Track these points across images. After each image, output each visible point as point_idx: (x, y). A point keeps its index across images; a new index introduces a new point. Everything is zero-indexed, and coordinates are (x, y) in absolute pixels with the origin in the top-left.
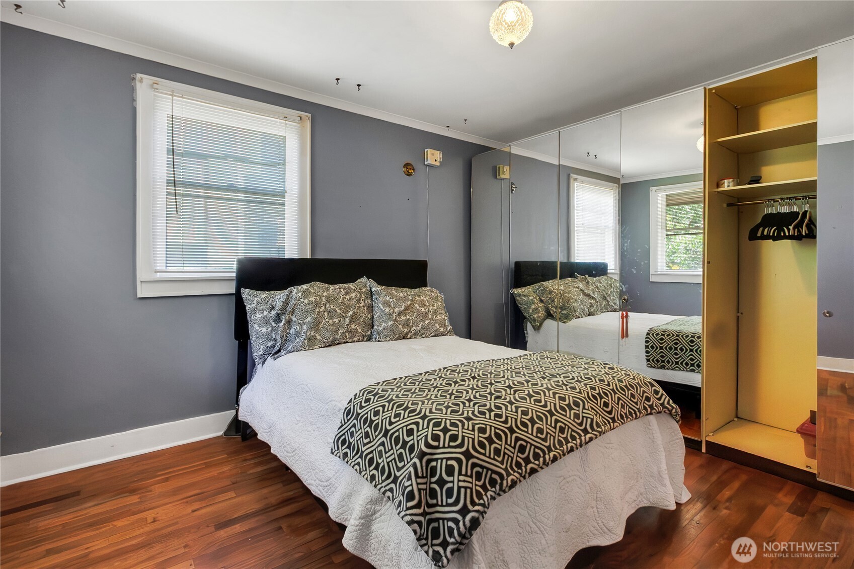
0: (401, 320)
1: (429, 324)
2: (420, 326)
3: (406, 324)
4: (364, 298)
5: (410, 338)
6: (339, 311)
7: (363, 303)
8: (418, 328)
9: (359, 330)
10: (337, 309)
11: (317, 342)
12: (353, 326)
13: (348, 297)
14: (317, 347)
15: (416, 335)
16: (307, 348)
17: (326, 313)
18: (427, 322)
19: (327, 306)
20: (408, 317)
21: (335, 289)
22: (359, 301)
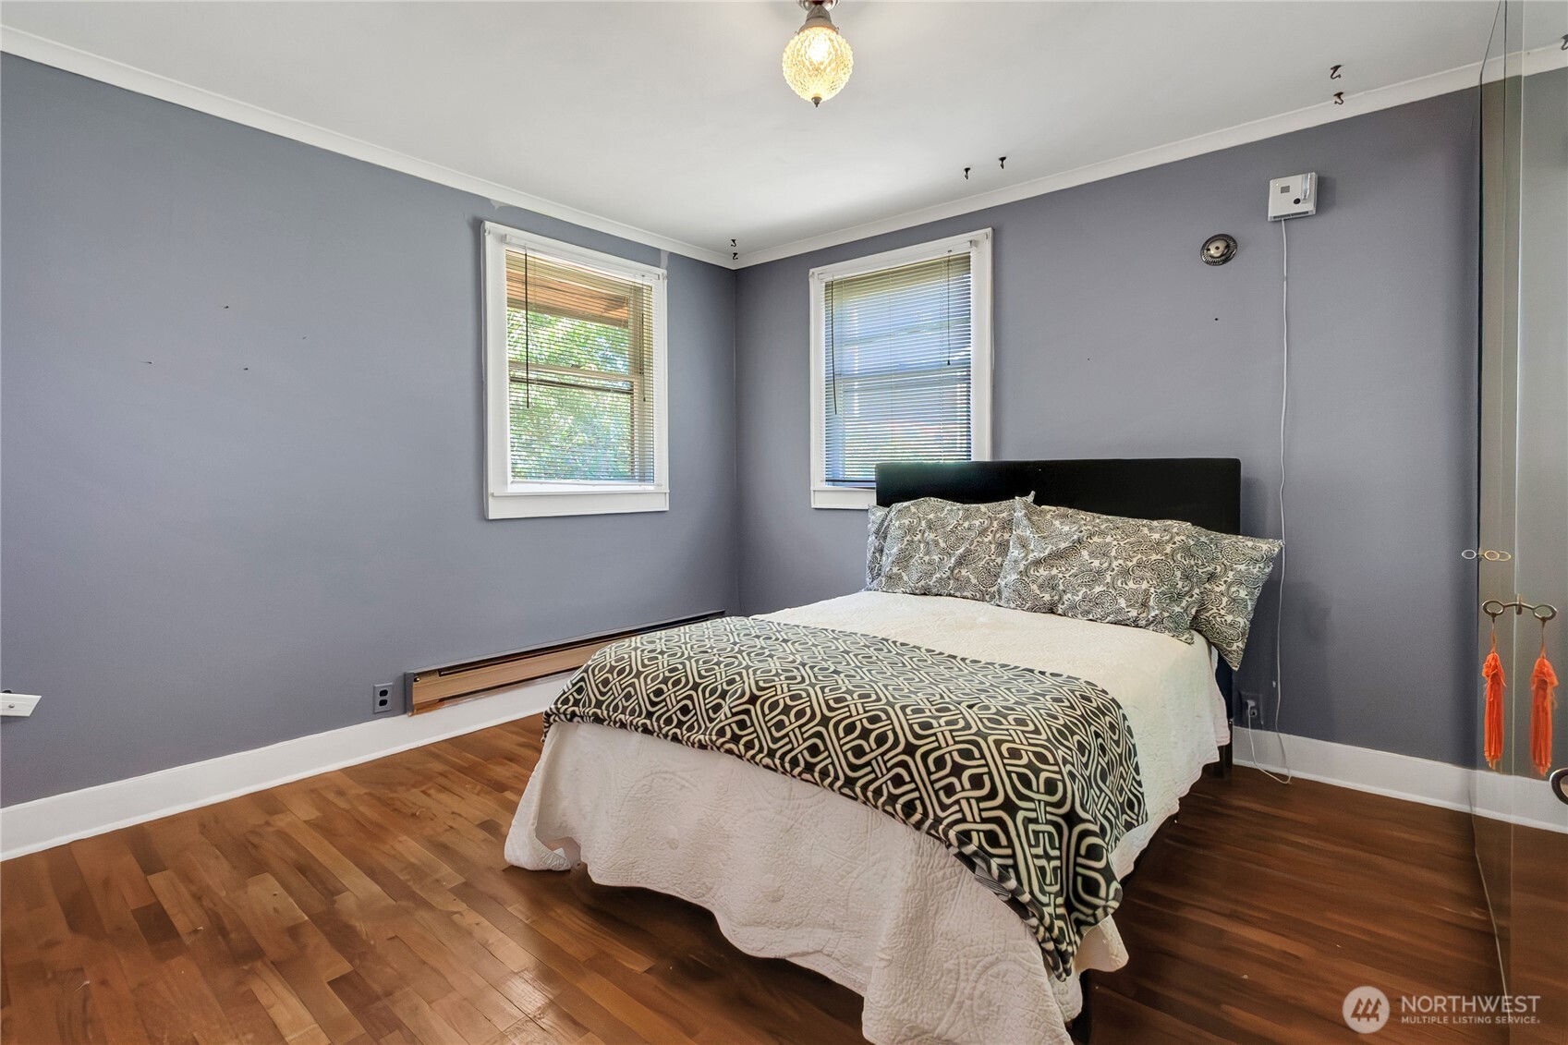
0: (1038, 574)
1: (1101, 594)
2: (1080, 594)
3: (1050, 584)
4: (994, 529)
5: (1064, 615)
6: (942, 545)
7: (990, 538)
8: (1077, 599)
9: (974, 581)
10: (940, 541)
11: (901, 583)
12: (964, 572)
13: (966, 524)
14: (900, 591)
15: (1071, 611)
16: (884, 589)
17: (922, 545)
18: (1098, 589)
19: (926, 535)
20: (1054, 571)
21: (951, 510)
22: (983, 532)
